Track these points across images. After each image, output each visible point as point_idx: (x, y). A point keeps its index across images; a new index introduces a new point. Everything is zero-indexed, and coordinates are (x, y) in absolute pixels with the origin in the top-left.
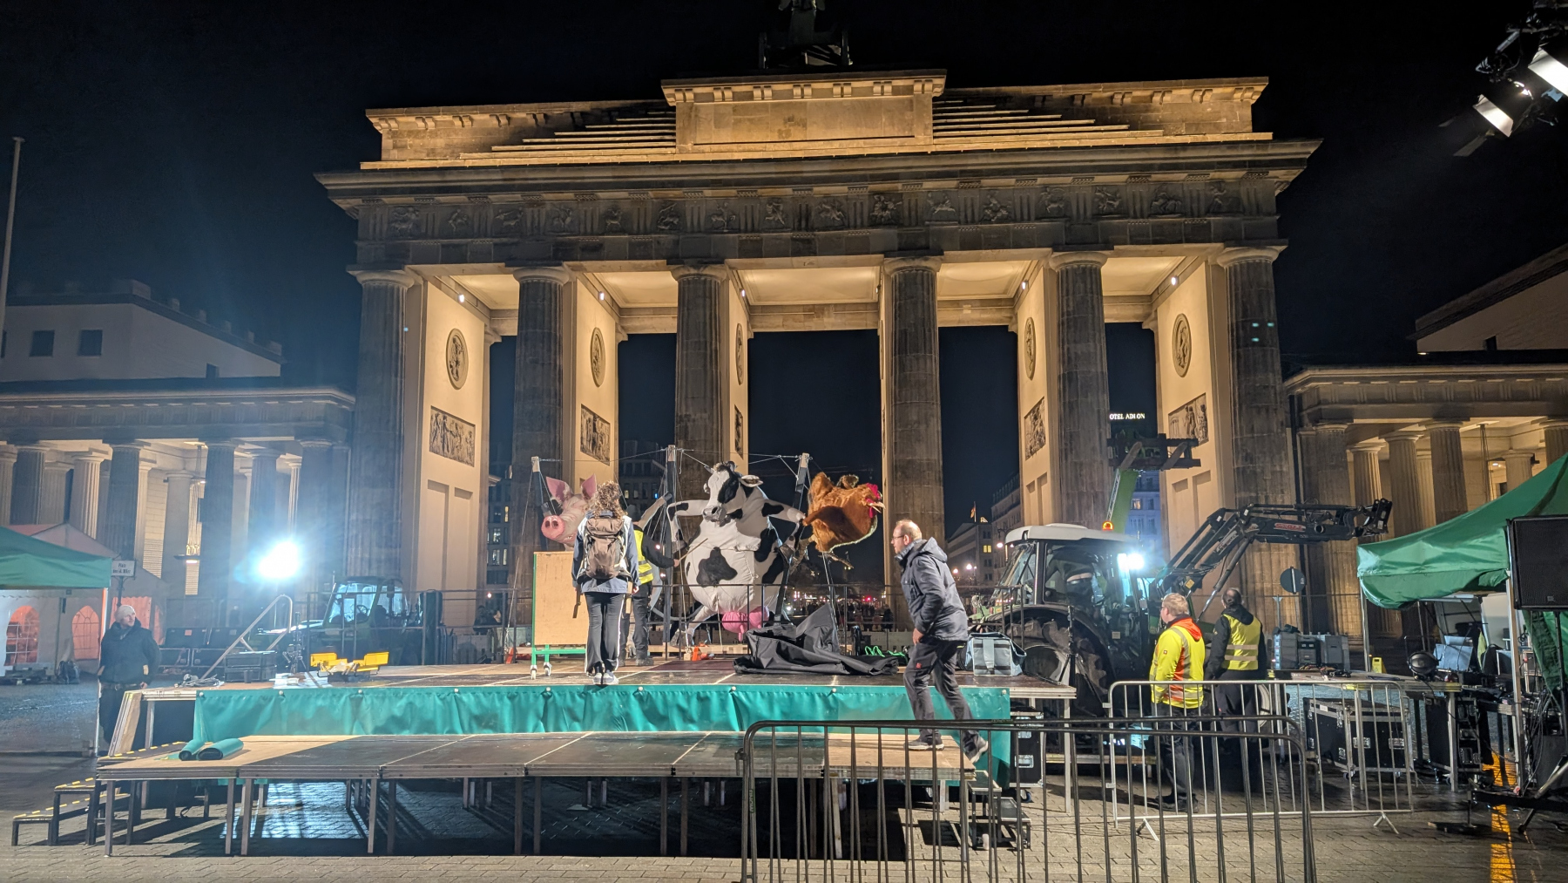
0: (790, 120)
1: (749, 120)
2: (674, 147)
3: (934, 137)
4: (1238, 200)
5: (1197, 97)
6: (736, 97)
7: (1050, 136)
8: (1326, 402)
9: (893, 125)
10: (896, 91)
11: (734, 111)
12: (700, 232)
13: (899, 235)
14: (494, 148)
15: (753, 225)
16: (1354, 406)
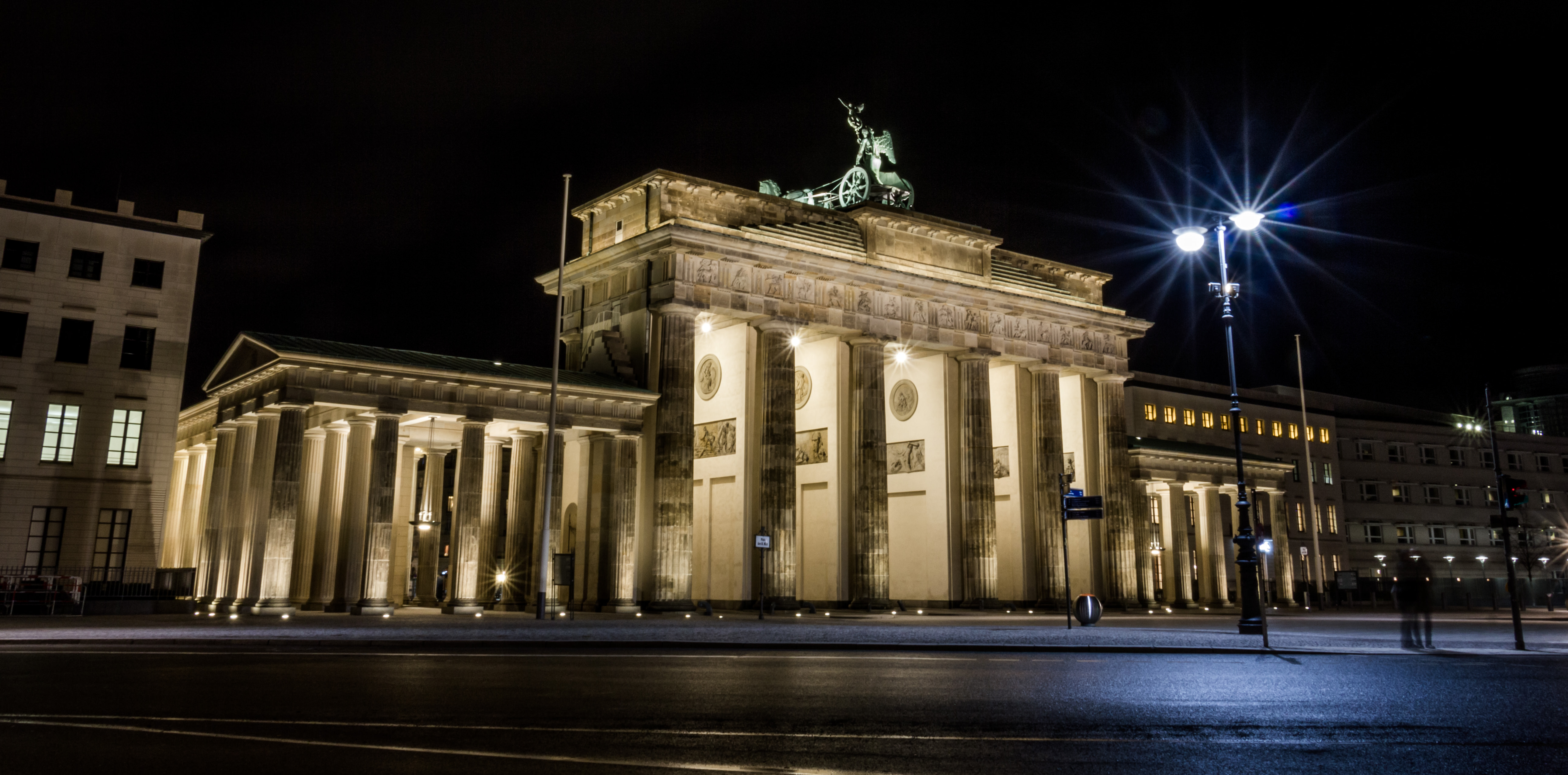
0: (924, 249)
1: (904, 244)
2: (866, 252)
3: (993, 279)
4: (1115, 347)
5: (1082, 279)
6: (899, 228)
7: (1041, 291)
8: (1142, 467)
9: (972, 265)
10: (975, 246)
11: (896, 235)
12: (882, 315)
13: (978, 339)
14: (762, 227)
15: (909, 317)
16: (1151, 470)
